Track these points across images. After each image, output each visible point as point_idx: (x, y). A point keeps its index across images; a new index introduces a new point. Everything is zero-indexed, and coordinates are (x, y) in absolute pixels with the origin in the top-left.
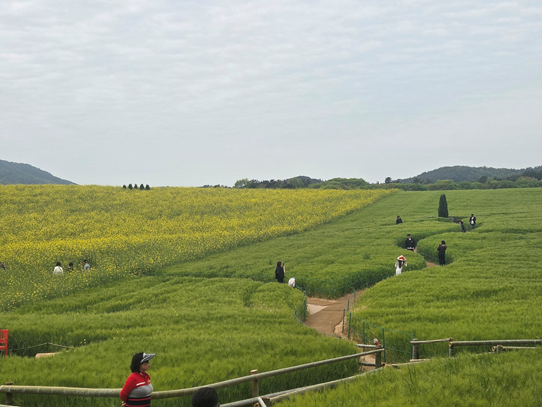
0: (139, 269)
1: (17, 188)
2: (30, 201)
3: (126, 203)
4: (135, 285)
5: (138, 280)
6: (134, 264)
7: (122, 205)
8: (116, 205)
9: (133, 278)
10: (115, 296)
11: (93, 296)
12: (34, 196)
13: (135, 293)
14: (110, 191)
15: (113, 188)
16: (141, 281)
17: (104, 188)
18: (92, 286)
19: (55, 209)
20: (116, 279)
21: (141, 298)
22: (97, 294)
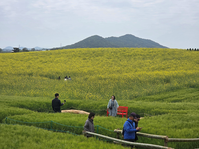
0: (189, 85)
1: (143, 50)
2: (148, 55)
3: (188, 56)
4: (186, 92)
5: (187, 90)
6: (186, 83)
7: (186, 57)
8: (183, 57)
9: (185, 89)
10: (176, 96)
11: (167, 95)
12: (150, 53)
13: (185, 95)
14: (181, 51)
15: (183, 50)
16: (188, 90)
17: (179, 50)
18: (167, 91)
19: (157, 58)
20: (178, 89)
21: (187, 97)
22: (168, 94)
